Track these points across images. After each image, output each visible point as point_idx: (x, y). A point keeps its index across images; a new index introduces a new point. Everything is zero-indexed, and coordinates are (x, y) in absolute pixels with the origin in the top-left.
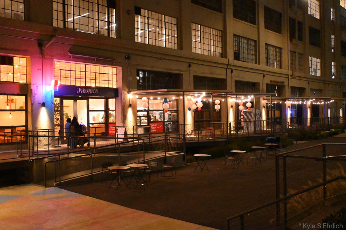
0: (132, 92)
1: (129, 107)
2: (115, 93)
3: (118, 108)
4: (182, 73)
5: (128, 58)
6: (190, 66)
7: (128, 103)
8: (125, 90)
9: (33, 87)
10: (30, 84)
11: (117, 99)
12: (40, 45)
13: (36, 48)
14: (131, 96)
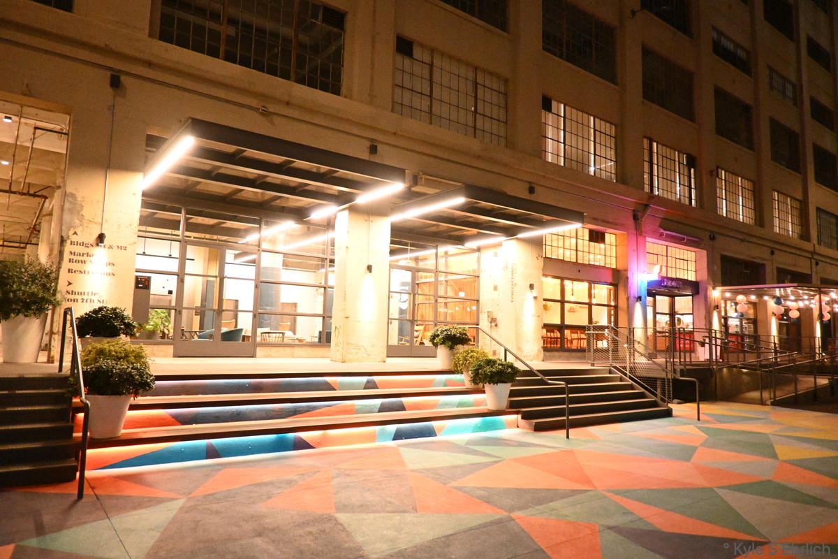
0: (719, 289)
1: (714, 309)
2: (695, 288)
3: (699, 310)
4: (764, 262)
5: (712, 238)
6: (772, 253)
7: (713, 304)
8: (710, 284)
9: (629, 275)
10: (626, 270)
11: (695, 297)
12: (635, 218)
13: (631, 221)
14: (716, 293)
